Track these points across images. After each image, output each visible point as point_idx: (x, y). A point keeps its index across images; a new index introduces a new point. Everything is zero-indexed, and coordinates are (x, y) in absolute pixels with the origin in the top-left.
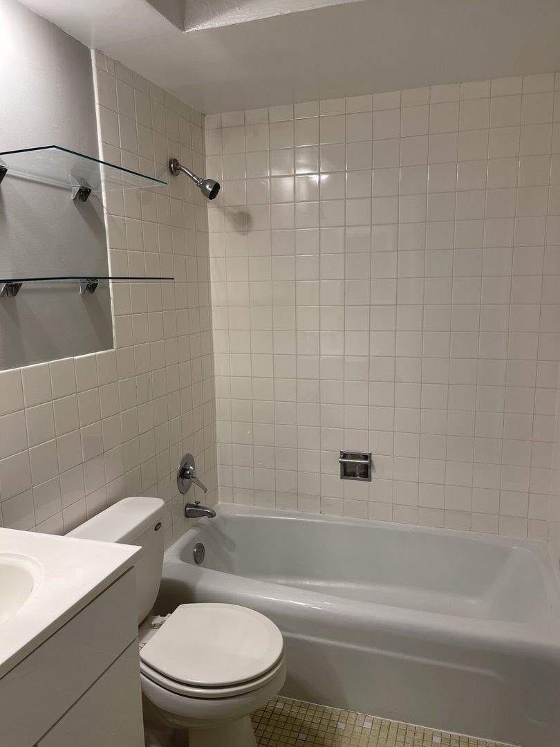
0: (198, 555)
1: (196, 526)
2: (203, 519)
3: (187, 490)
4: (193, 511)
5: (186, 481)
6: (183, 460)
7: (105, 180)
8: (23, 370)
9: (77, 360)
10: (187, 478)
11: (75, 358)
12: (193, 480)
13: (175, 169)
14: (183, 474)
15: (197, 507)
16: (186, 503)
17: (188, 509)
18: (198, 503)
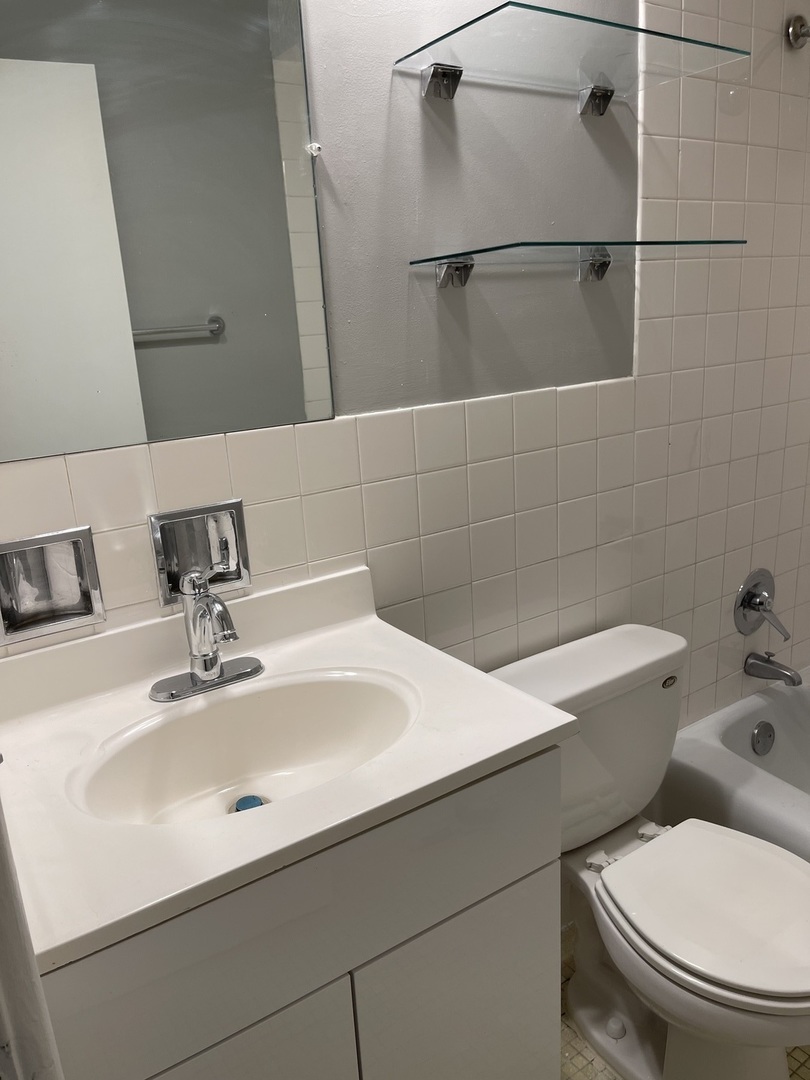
0: (760, 741)
1: (764, 692)
2: (779, 684)
3: (754, 630)
4: (759, 667)
5: (753, 615)
6: (752, 576)
7: (646, 72)
8: (469, 403)
9: (562, 392)
10: (754, 609)
11: (559, 389)
12: (765, 614)
13: (797, 36)
14: (748, 601)
15: (768, 661)
16: (748, 651)
17: (751, 661)
18: (770, 655)
